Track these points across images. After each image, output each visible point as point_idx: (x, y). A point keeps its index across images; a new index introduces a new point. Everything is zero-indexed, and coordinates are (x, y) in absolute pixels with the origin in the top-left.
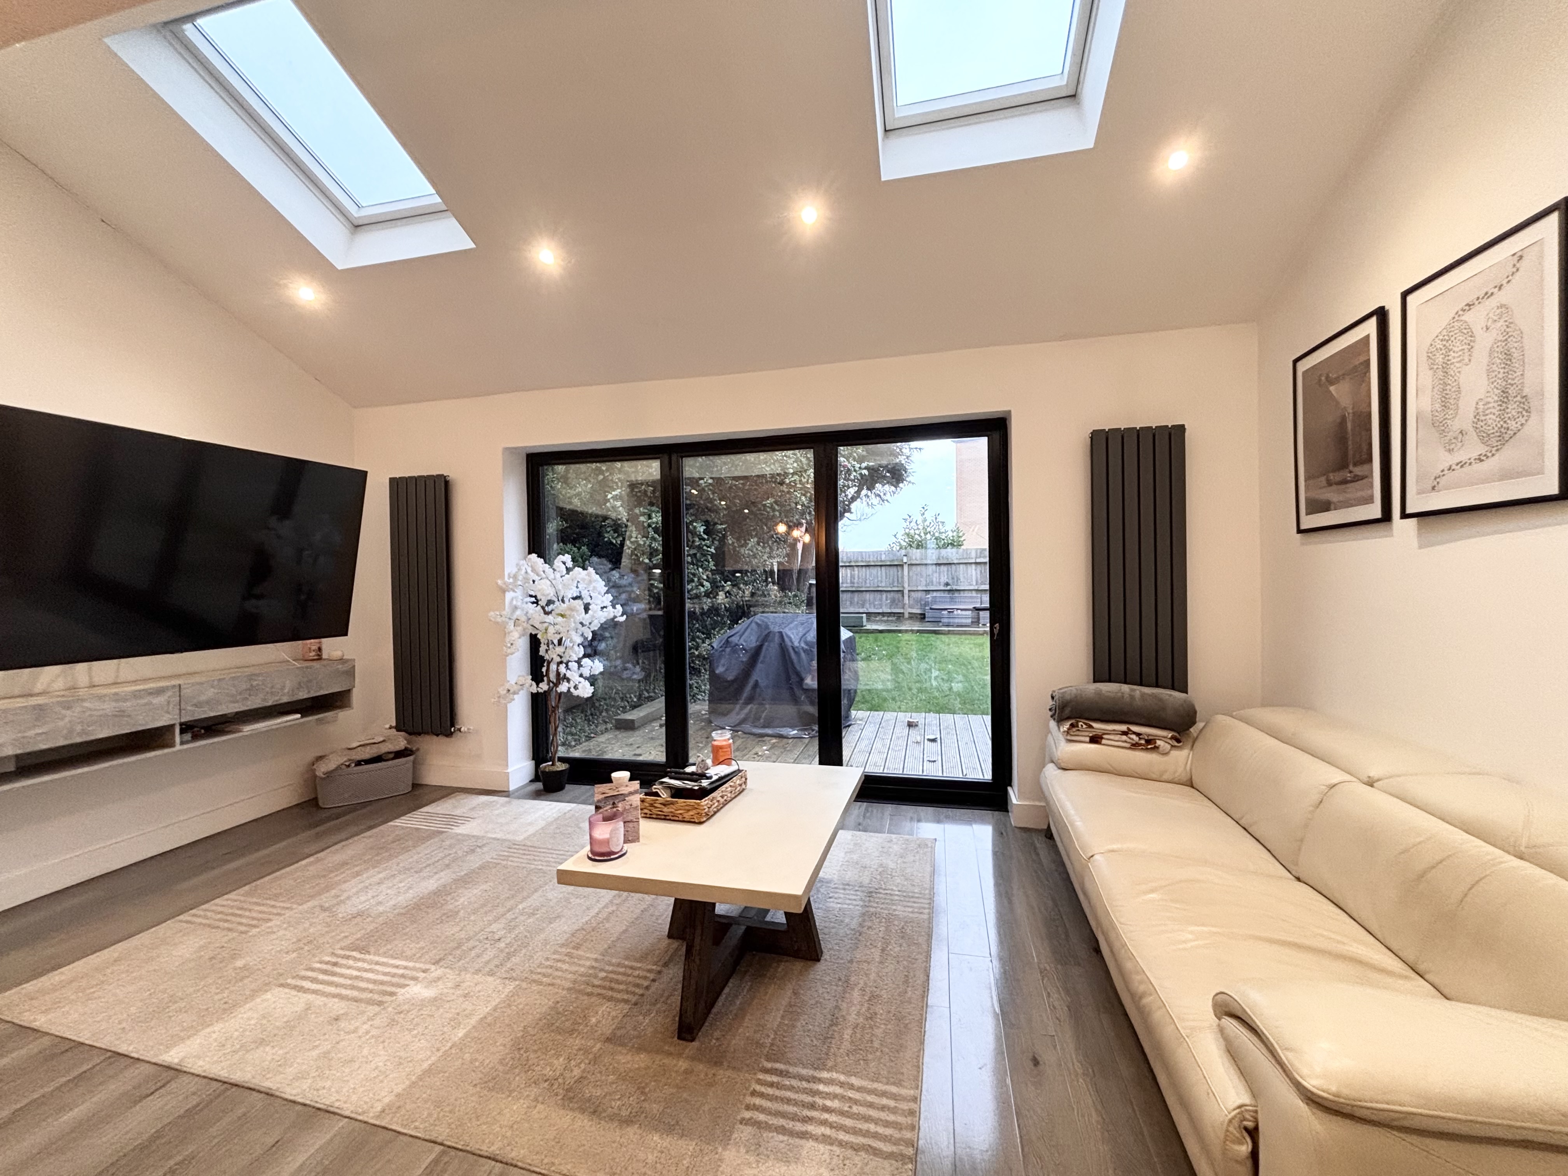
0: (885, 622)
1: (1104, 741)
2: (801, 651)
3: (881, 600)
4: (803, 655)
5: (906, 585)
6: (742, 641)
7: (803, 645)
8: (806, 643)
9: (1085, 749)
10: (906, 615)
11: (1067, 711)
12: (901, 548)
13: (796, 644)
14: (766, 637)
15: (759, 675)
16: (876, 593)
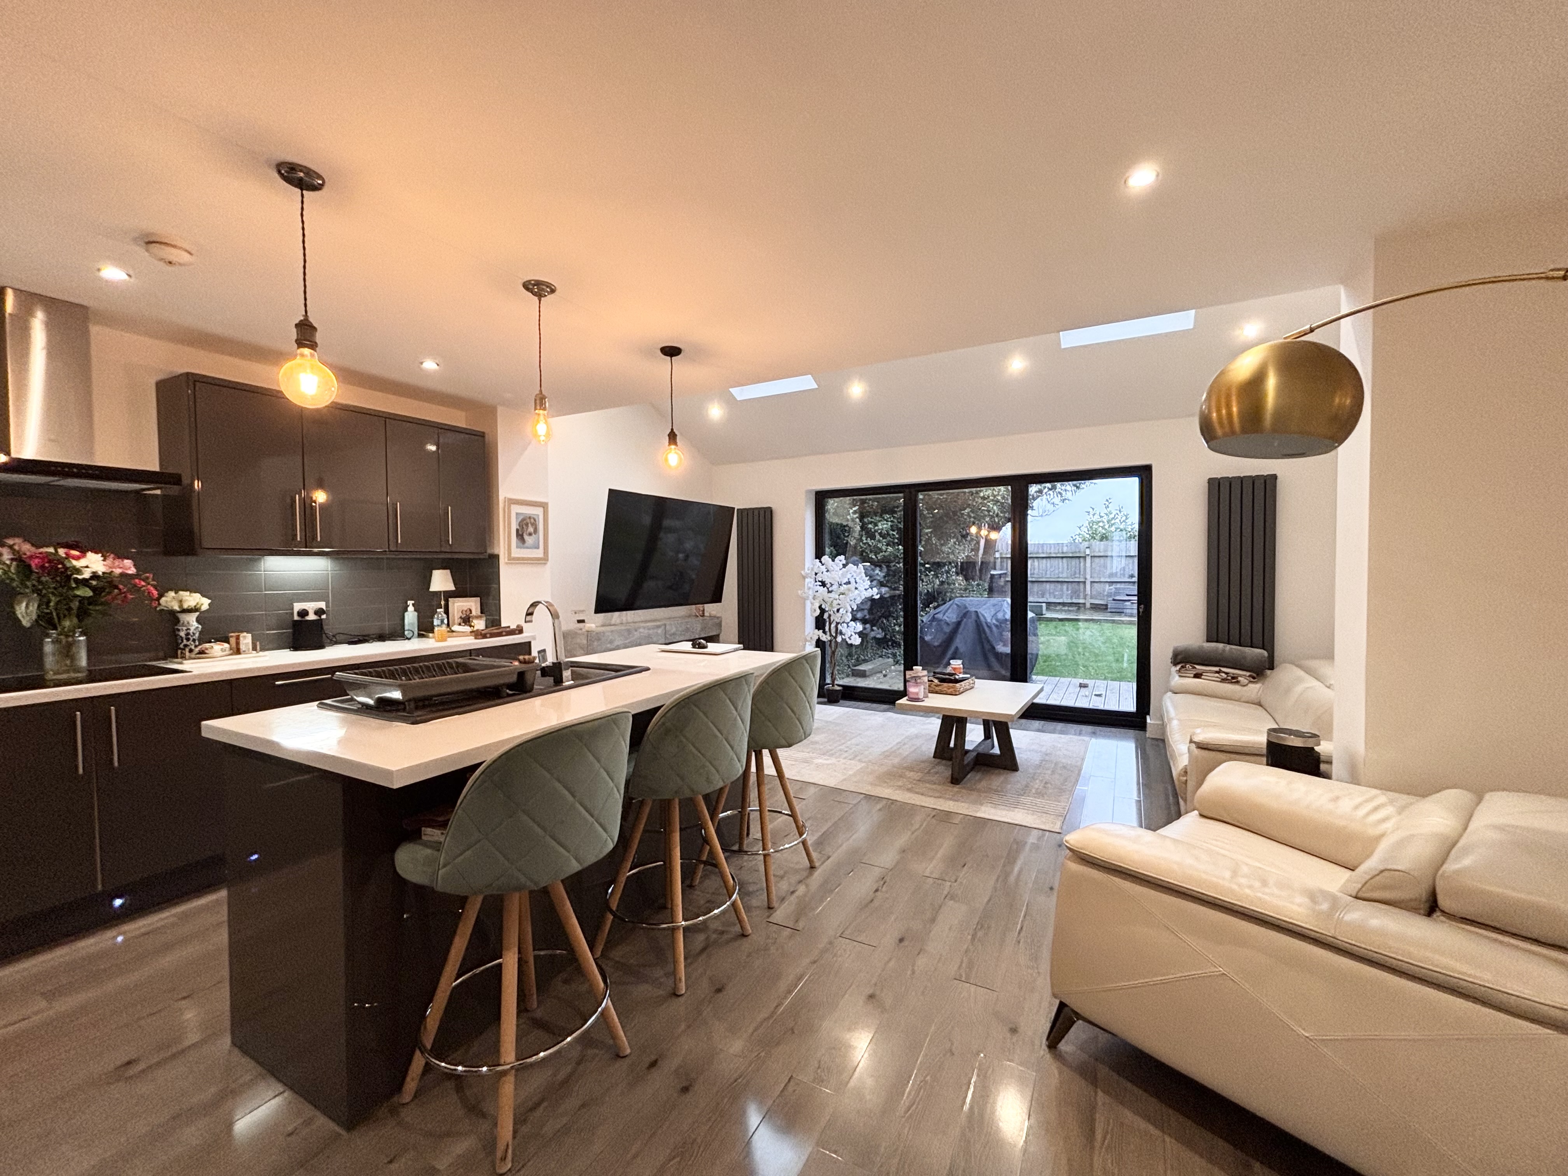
0: (1065, 611)
1: (1203, 677)
2: (993, 626)
3: (1062, 590)
4: (994, 629)
5: (1088, 577)
6: (945, 618)
7: (994, 621)
8: (997, 620)
9: (1191, 682)
10: (1088, 606)
11: (1179, 657)
12: (1084, 540)
13: (989, 620)
14: (965, 614)
15: (959, 642)
16: (1056, 584)
